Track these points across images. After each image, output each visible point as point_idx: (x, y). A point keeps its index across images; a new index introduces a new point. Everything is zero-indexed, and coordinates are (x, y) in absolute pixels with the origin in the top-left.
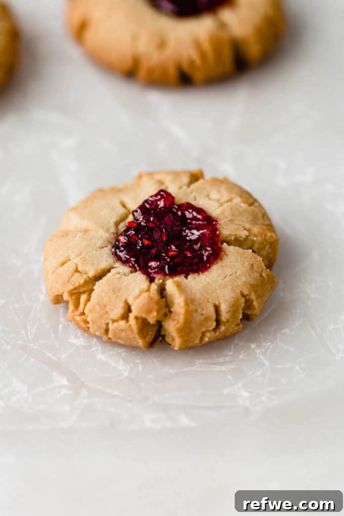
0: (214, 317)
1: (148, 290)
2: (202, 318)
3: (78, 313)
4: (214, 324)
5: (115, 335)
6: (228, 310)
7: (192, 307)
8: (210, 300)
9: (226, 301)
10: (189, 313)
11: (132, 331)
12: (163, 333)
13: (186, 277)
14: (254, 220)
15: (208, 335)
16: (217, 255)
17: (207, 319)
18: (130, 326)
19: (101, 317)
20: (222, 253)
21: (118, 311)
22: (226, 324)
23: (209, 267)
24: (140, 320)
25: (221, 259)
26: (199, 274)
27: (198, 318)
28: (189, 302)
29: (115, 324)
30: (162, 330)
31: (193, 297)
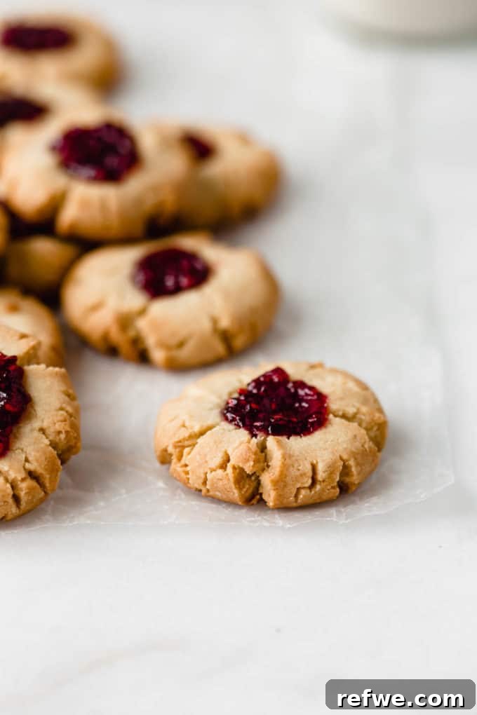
0: (310, 474)
1: (249, 442)
2: (298, 473)
3: (179, 465)
4: (310, 481)
5: (212, 485)
6: (324, 469)
7: (288, 461)
8: (308, 458)
9: (323, 461)
10: (285, 467)
11: (229, 480)
12: (260, 491)
13: (288, 438)
14: (365, 401)
15: (303, 492)
16: (321, 422)
17: (303, 475)
18: (227, 474)
19: (200, 466)
20: (328, 422)
21: (218, 460)
22: (322, 483)
23: (312, 432)
24: (238, 471)
25: (326, 427)
26: (301, 437)
27: (294, 472)
28: (286, 456)
29: (213, 473)
30: (260, 488)
31: (291, 453)
